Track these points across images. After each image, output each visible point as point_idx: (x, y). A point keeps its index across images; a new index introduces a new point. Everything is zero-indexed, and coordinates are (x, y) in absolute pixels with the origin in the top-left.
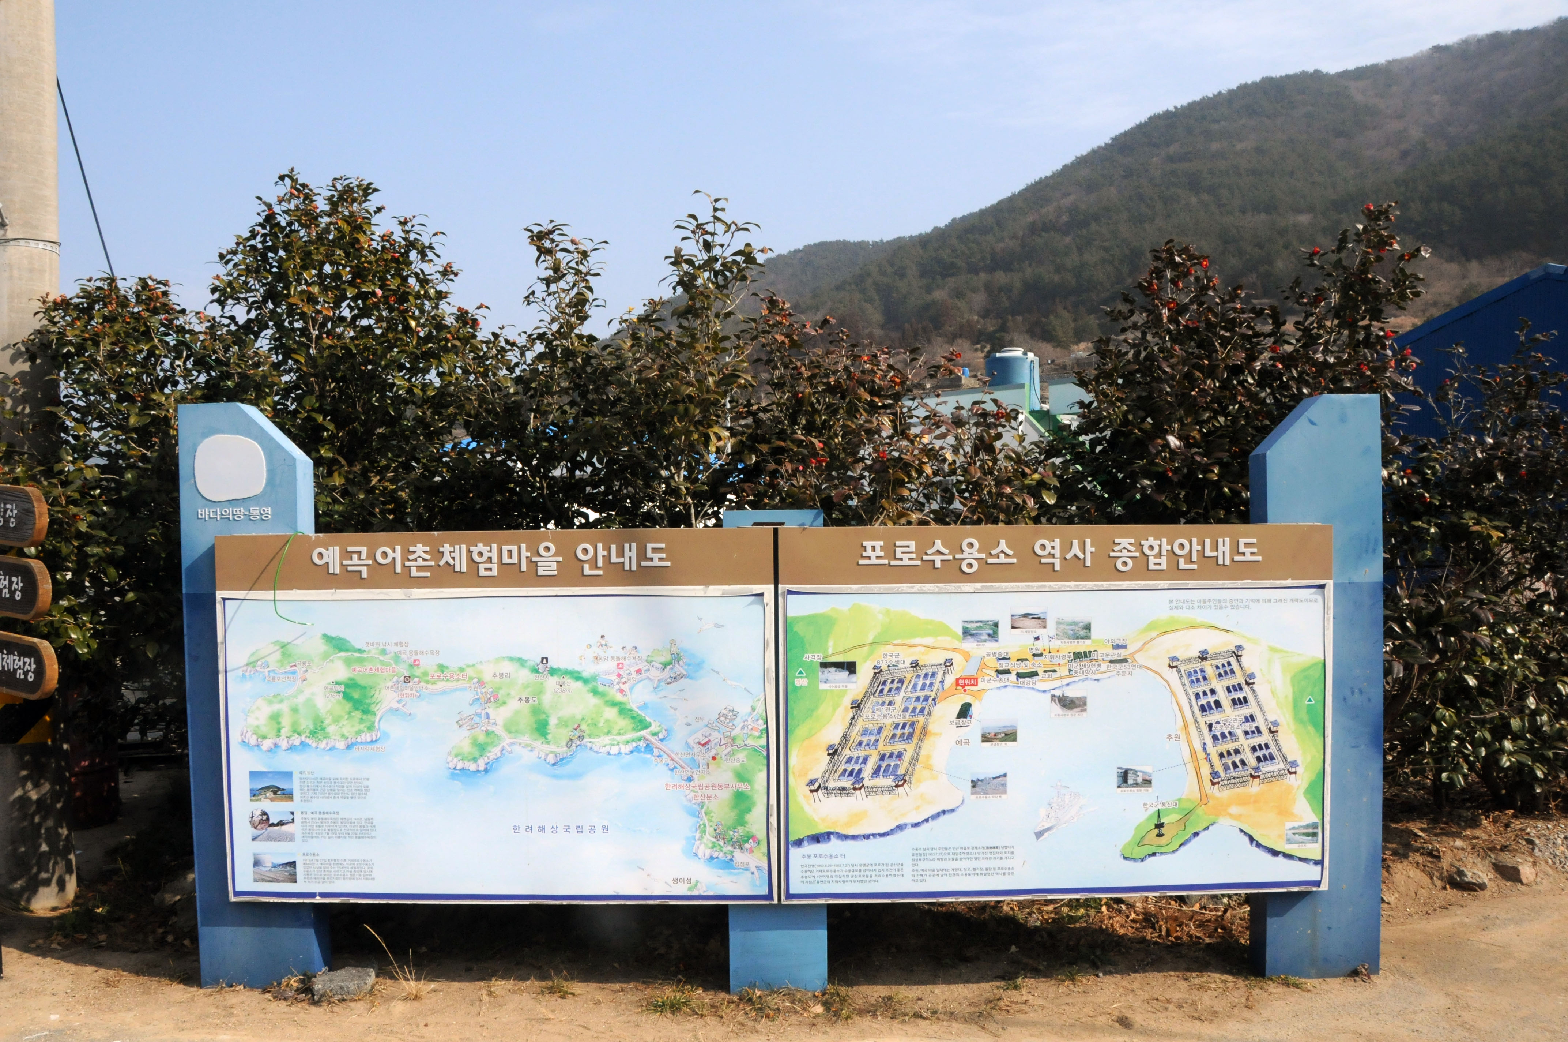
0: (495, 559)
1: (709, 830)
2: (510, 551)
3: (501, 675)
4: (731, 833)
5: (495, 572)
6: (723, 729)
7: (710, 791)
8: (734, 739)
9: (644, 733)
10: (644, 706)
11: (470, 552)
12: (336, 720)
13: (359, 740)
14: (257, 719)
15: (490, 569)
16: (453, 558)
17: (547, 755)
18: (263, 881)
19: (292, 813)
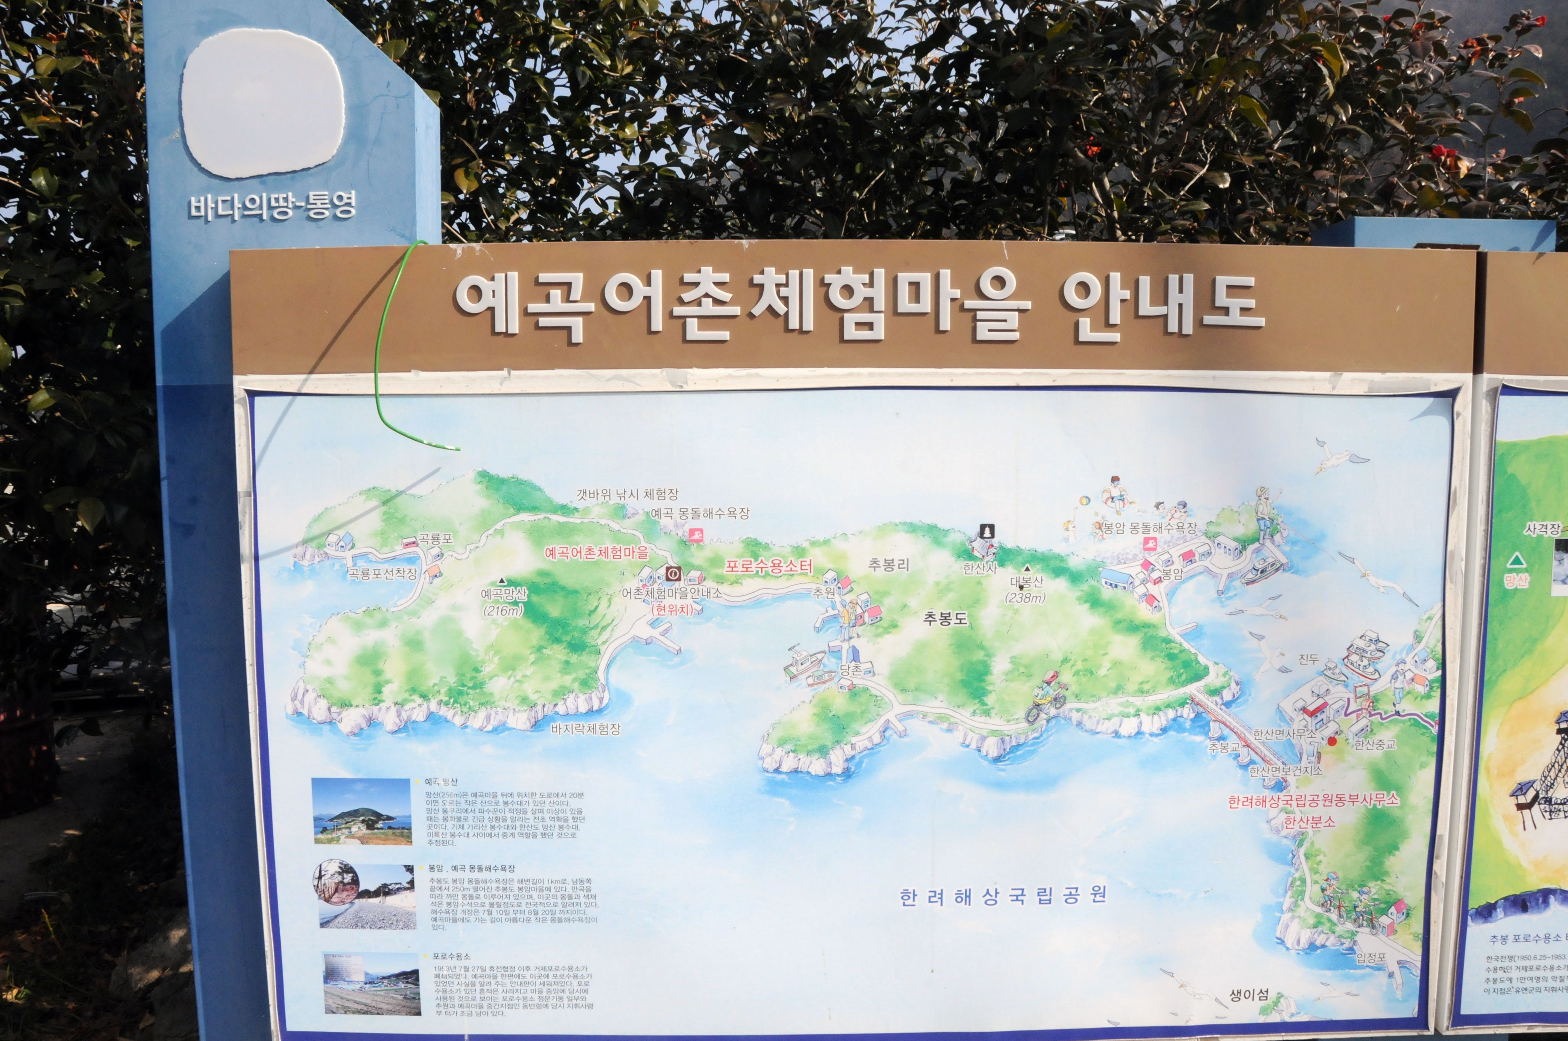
0: (880, 303)
1: (1312, 891)
2: (915, 286)
3: (889, 564)
4: (1355, 895)
5: (880, 333)
6: (1355, 679)
7: (1320, 811)
8: (1374, 701)
9: (1192, 689)
10: (1196, 632)
11: (823, 285)
12: (510, 666)
13: (561, 709)
14: (328, 662)
15: (870, 326)
16: (785, 300)
17: (984, 738)
18: (347, 1011)
19: (410, 869)
